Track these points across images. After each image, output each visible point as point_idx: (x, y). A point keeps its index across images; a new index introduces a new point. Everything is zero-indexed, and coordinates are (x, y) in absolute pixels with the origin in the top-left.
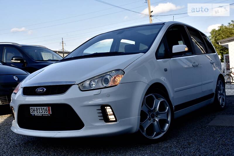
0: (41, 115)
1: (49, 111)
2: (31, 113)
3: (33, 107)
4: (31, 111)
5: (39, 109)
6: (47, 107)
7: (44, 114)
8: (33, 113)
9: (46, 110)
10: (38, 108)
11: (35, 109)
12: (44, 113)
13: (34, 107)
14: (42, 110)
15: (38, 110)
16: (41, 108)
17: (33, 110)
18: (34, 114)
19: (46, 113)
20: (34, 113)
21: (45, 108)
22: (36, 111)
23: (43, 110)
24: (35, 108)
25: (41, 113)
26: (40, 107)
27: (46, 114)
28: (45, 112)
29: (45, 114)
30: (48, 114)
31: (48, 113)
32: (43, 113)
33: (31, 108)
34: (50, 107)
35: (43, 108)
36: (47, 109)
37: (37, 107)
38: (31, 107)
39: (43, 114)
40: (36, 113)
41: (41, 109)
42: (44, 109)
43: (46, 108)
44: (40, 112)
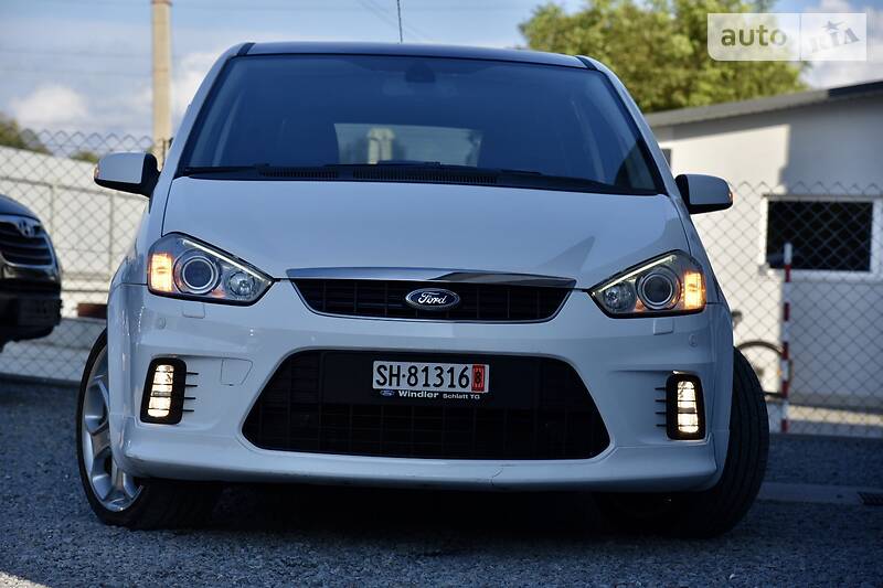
0: (430, 396)
2: (375, 386)
3: (392, 363)
4: (376, 376)
5: (426, 370)
6: (470, 366)
7: (448, 393)
8: (387, 386)
9: (462, 376)
10: (421, 366)
12: (452, 386)
13: (398, 363)
14: (439, 376)
15: (421, 376)
16: (436, 369)
17: (391, 375)
18: (397, 391)
19: (458, 389)
20: (394, 387)
21: (458, 368)
22: (404, 381)
23: (447, 377)
24: (405, 366)
25: (432, 388)
26: (432, 366)
27: (461, 393)
28: (456, 383)
29: (455, 393)
30: (469, 394)
31: (469, 389)
32: (445, 388)
33: (380, 367)
34: (487, 367)
35: (446, 367)
36: (469, 373)
37: (413, 364)
39: (441, 393)
40: (404, 388)
41: (433, 373)
42: (451, 370)
43: (467, 368)
44: (426, 385)
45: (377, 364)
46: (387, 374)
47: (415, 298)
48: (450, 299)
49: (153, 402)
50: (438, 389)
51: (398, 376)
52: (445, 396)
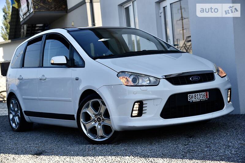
0: (199, 101)
1: (207, 96)
2: (189, 100)
4: (189, 98)
5: (197, 95)
6: (205, 93)
8: (191, 100)
9: (204, 95)
10: (196, 94)
11: (194, 96)
12: (202, 98)
14: (200, 96)
15: (197, 96)
17: (191, 97)
19: (204, 98)
21: (203, 93)
22: (194, 98)
23: (201, 96)
24: (194, 94)
25: (199, 99)
28: (203, 97)
29: (203, 99)
30: (205, 99)
31: (205, 98)
32: (201, 98)
35: (201, 93)
36: (205, 94)
38: (190, 95)
40: (194, 100)
41: (199, 95)
42: (202, 94)
44: (198, 98)
45: (189, 95)
46: (190, 97)
47: (192, 79)
48: (199, 78)
49: (134, 112)
50: (200, 99)
51: (192, 97)
52: (201, 100)
